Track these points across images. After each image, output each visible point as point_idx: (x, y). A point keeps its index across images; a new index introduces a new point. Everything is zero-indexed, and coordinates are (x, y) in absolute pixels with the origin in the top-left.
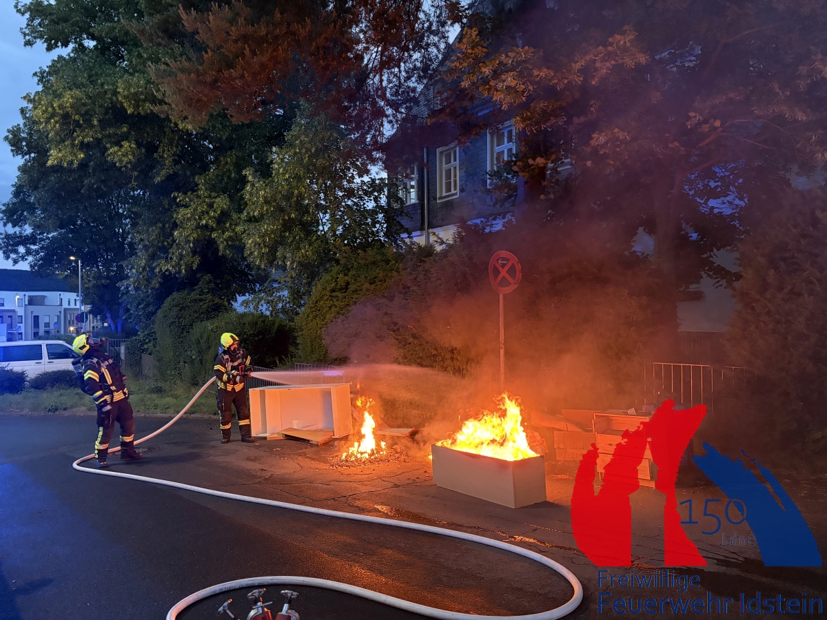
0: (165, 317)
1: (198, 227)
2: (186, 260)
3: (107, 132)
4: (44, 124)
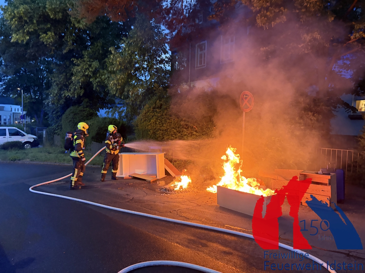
0: (67, 118)
1: (84, 75)
2: (77, 91)
3: (40, 27)
4: (9, 21)
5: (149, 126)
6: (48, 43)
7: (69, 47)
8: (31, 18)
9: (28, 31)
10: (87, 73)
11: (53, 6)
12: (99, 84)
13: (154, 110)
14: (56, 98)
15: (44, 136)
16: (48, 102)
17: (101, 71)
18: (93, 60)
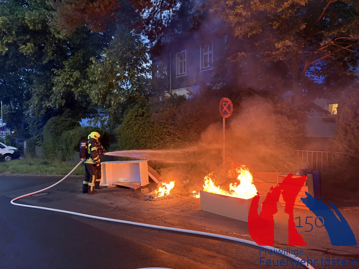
0: (48, 128)
1: (65, 86)
2: (58, 101)
3: (20, 38)
5: (132, 135)
6: (28, 54)
7: (49, 57)
8: (10, 30)
9: (7, 42)
10: (68, 83)
11: (32, 18)
12: (80, 94)
13: (137, 118)
14: (37, 109)
15: (25, 147)
16: (28, 113)
17: (83, 81)
18: (74, 70)
